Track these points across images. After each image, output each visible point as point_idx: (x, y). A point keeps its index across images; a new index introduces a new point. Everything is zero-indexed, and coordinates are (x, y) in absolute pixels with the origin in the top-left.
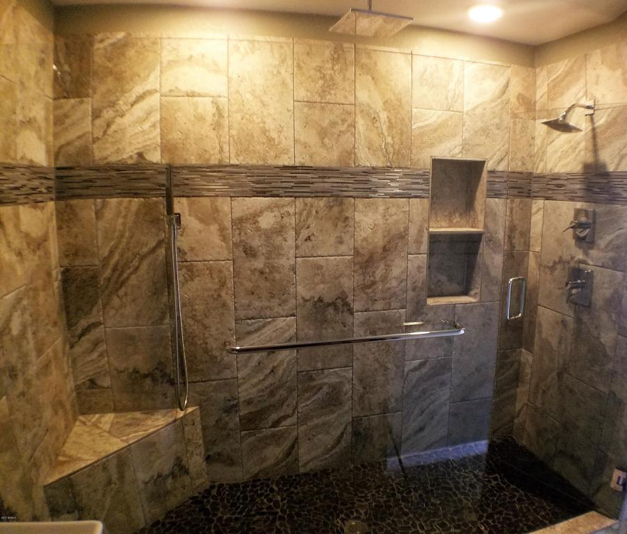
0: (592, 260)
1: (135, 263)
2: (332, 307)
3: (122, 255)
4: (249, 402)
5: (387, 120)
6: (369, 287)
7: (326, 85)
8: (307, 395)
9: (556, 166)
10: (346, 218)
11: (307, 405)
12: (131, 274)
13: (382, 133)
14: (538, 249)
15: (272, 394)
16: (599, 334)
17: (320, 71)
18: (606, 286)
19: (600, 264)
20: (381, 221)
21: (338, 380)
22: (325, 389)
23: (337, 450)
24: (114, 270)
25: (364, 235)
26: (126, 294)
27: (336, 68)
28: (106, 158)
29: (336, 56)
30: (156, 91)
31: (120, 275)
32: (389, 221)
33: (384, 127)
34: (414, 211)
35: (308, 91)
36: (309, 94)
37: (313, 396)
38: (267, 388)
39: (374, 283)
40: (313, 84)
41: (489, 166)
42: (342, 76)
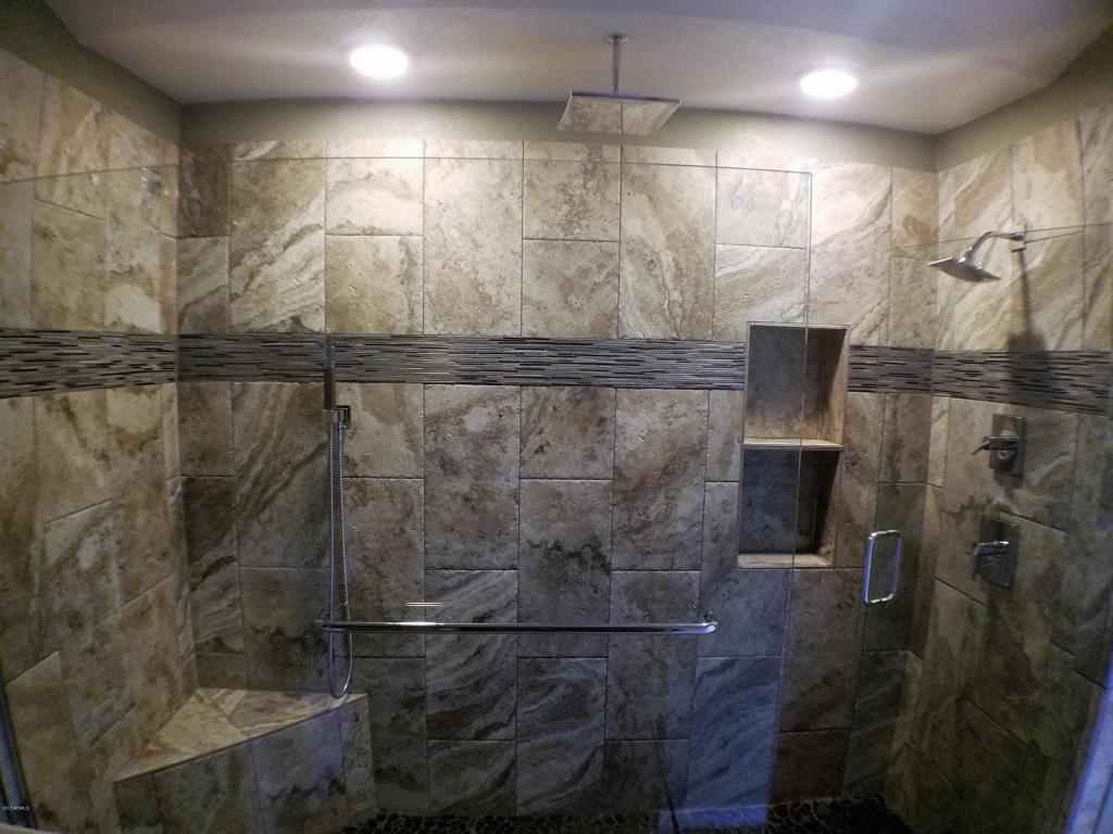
0: (1019, 507)
1: (285, 475)
2: (576, 559)
3: (267, 464)
4: (442, 696)
5: (673, 264)
6: (638, 531)
7: (574, 212)
8: (531, 695)
9: (968, 339)
10: (602, 420)
11: (532, 712)
12: (279, 490)
13: (664, 286)
14: (939, 482)
15: (478, 686)
16: (1023, 639)
17: (563, 190)
18: (1038, 553)
19: (1031, 516)
20: (659, 426)
21: (582, 677)
22: (561, 689)
23: (579, 787)
24: (255, 484)
25: (630, 447)
26: (270, 520)
27: (590, 184)
28: (248, 323)
29: (590, 167)
30: (319, 227)
31: (263, 492)
32: (675, 426)
33: (668, 276)
34: (718, 410)
35: (544, 222)
36: (546, 227)
37: (542, 697)
38: (469, 677)
39: (646, 525)
40: (552, 212)
41: (853, 338)
42: (599, 197)
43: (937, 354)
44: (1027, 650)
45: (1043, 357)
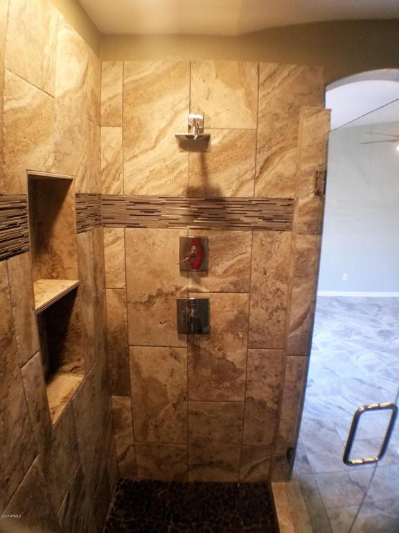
0: (207, 288)
9: (142, 187)
14: (121, 285)
16: (224, 354)
18: (227, 309)
19: (218, 290)
43: (103, 197)
44: (230, 359)
45: (221, 200)
